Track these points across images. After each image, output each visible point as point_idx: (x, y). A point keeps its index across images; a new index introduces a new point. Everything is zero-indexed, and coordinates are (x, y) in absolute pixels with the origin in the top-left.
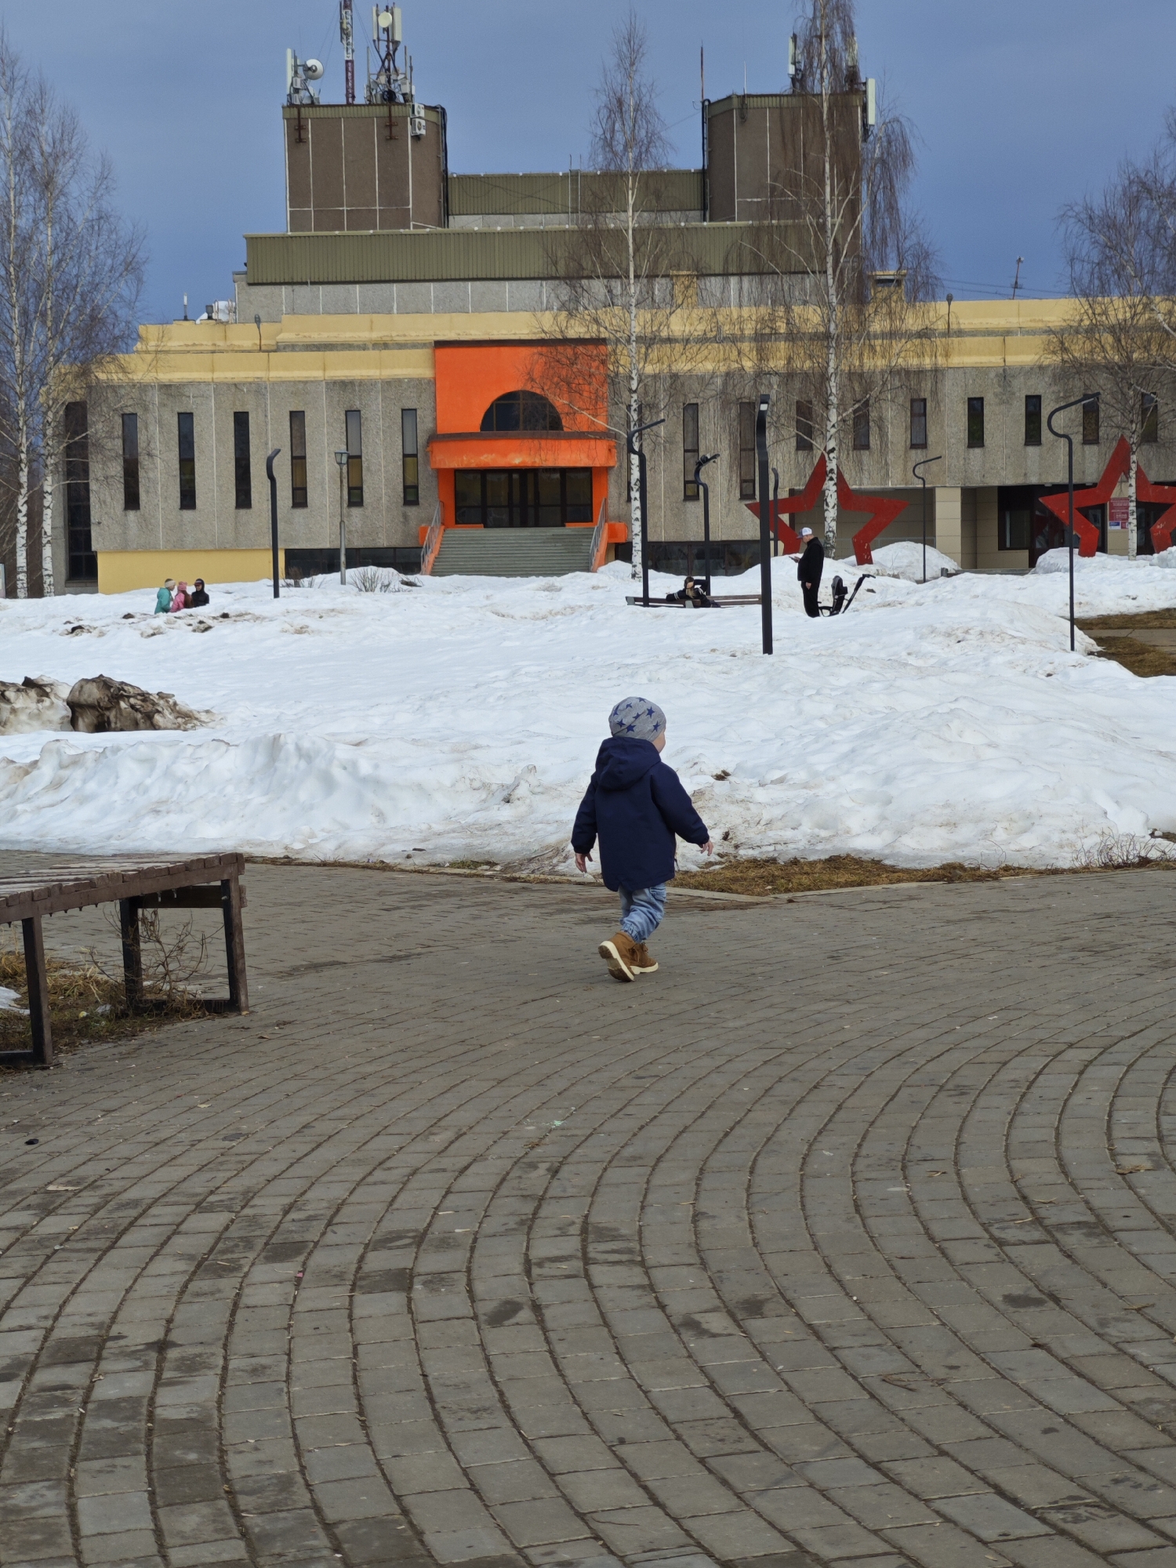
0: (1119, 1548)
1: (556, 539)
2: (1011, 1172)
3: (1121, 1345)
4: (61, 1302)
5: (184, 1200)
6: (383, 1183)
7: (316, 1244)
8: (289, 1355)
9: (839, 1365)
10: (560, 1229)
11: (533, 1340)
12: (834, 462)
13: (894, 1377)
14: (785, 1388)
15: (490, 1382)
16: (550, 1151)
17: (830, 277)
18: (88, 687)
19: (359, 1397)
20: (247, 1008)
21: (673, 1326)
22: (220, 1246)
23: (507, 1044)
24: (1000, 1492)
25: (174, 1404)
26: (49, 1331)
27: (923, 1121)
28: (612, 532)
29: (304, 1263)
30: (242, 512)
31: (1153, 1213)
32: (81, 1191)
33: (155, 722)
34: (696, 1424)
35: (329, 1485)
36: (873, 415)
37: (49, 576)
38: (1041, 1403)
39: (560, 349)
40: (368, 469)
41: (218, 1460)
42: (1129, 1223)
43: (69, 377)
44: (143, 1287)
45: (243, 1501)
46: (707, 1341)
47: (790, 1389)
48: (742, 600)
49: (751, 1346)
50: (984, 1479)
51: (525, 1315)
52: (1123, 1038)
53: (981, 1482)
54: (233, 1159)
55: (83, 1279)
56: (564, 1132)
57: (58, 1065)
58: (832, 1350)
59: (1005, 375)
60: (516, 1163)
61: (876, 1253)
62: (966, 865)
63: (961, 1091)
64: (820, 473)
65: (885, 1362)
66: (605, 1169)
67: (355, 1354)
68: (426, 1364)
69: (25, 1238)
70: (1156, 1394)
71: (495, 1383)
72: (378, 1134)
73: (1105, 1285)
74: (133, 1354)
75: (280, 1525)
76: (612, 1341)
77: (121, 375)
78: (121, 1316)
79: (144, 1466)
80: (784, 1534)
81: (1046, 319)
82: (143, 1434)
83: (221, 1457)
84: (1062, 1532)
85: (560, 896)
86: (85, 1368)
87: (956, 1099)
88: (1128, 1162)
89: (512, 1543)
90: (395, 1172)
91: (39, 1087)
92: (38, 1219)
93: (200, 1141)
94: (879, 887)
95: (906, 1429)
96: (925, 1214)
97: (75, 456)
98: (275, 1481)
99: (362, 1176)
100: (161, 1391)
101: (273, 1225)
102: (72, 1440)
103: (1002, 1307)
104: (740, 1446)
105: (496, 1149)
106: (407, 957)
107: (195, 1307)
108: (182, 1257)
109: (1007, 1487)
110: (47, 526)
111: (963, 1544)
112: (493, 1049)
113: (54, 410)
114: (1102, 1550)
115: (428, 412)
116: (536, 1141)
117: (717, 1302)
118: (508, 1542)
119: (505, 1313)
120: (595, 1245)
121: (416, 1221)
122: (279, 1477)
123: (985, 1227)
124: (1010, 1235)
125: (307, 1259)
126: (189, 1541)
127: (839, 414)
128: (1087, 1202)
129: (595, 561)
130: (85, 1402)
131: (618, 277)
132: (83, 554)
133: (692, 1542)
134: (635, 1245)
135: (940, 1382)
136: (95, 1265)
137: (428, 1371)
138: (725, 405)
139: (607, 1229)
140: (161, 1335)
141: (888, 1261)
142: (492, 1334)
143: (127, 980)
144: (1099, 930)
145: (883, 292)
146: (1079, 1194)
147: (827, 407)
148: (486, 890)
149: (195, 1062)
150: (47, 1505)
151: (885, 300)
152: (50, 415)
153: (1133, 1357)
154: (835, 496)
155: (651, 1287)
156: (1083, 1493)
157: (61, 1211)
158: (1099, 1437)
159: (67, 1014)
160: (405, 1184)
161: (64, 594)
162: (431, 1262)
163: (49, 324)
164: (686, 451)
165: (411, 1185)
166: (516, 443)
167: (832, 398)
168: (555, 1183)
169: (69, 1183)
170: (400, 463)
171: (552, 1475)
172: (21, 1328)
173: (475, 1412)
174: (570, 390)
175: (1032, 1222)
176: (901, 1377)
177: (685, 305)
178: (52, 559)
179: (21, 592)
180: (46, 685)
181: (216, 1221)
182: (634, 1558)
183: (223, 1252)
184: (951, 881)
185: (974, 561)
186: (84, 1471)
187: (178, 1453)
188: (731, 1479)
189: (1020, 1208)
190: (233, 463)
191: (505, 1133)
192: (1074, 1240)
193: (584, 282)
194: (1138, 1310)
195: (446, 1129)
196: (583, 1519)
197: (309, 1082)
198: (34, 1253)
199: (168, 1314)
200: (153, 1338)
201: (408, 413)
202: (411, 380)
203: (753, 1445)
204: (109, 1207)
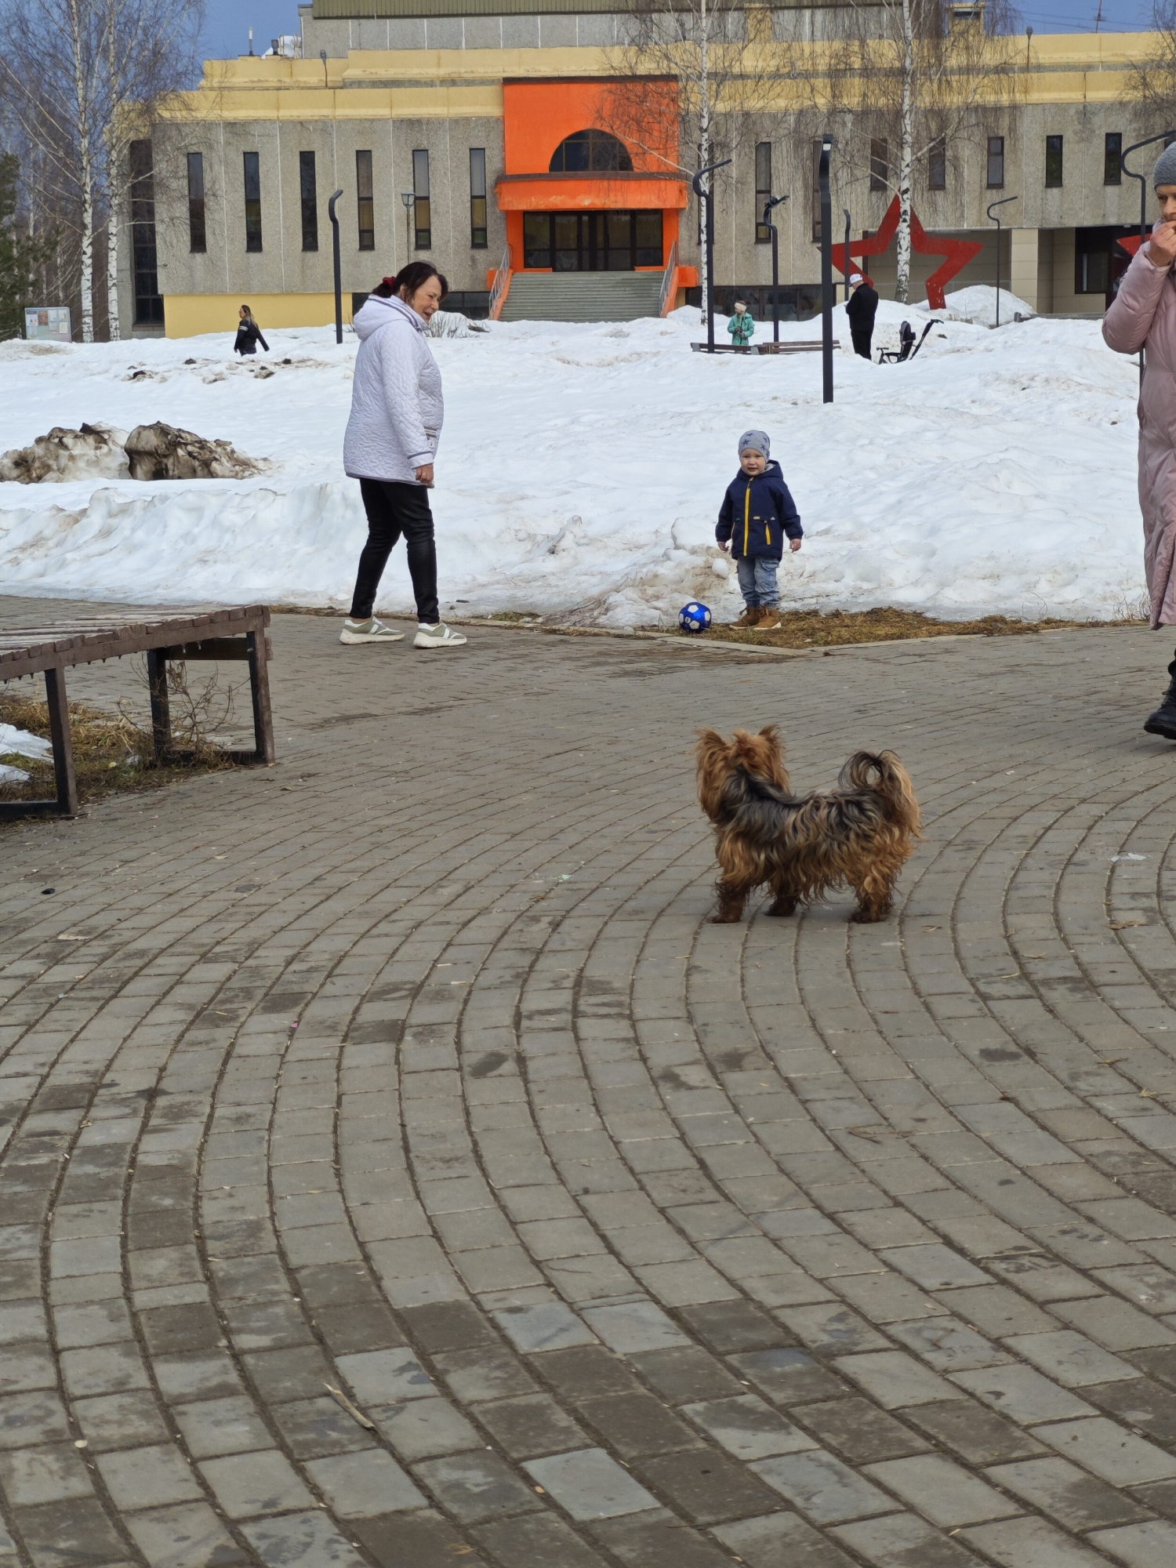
0: (1057, 1297)
1: (625, 283)
2: (1006, 927)
3: (1088, 1099)
4: (59, 1049)
5: (191, 950)
6: (387, 935)
7: (315, 995)
8: (274, 1104)
9: (809, 1118)
10: (553, 982)
11: (513, 1091)
12: (908, 203)
13: (861, 1130)
14: (753, 1139)
15: (466, 1132)
16: (554, 904)
17: (906, 10)
18: (145, 433)
19: (336, 1146)
20: (273, 760)
21: (652, 1078)
22: (221, 996)
23: (525, 798)
24: (948, 1242)
25: (156, 1151)
26: (44, 1078)
27: (927, 876)
28: (683, 276)
29: (300, 1015)
30: (310, 254)
31: (1140, 968)
32: (91, 940)
33: (212, 469)
34: (660, 1174)
35: (295, 1231)
36: (949, 153)
37: (115, 319)
38: (1001, 1155)
39: (630, 86)
40: (436, 212)
41: (192, 1206)
42: (1116, 978)
43: (133, 115)
44: (144, 1035)
45: (212, 1246)
46: (683, 1094)
47: (758, 1141)
48: (806, 347)
49: (725, 1099)
50: (935, 1230)
51: (510, 1066)
52: (1136, 794)
53: (931, 1233)
54: (244, 910)
55: (84, 1028)
56: (570, 886)
57: (83, 815)
58: (804, 1102)
59: (1085, 112)
60: (519, 916)
61: (861, 1007)
62: (1007, 617)
63: (969, 846)
64: (893, 215)
65: (857, 1115)
66: (606, 923)
67: (339, 1103)
68: (407, 1115)
69: (31, 987)
70: (1115, 1147)
71: (471, 1134)
72: (388, 887)
73: (1081, 1040)
74: (123, 1102)
75: (244, 1270)
76: (590, 1093)
77: (184, 113)
78: (116, 1064)
79: (120, 1211)
80: (732, 1282)
81: (1128, 53)
82: (122, 1180)
83: (196, 1203)
84: (1003, 1282)
85: (597, 649)
86: (75, 1115)
87: (962, 855)
88: (1123, 917)
89: (466, 1288)
90: (402, 924)
91: (62, 837)
92: (46, 967)
93: (213, 892)
94: (918, 640)
95: (866, 1180)
96: (915, 969)
97: (139, 197)
98: (244, 1227)
99: (367, 928)
100: (146, 1138)
101: (274, 976)
102: (53, 1185)
103: (977, 1060)
104: (701, 1197)
105: (502, 903)
106: (439, 709)
107: (189, 1056)
108: (182, 1006)
109: (958, 1237)
110: (113, 268)
111: (905, 1292)
112: (512, 802)
113: (117, 149)
114: (1041, 1299)
115: (496, 152)
116: (543, 895)
117: (699, 1055)
118: (462, 1288)
119: (490, 1064)
120: (586, 998)
121: (412, 973)
122: (248, 1223)
123: (972, 982)
124: (995, 990)
125: (304, 1010)
126: (154, 1284)
127: (913, 153)
128: (1076, 958)
129: (665, 305)
130: (71, 1148)
131: (689, 10)
132: (150, 297)
133: (641, 1289)
134: (626, 999)
135: (905, 1135)
136: (97, 1014)
137: (407, 1121)
138: (798, 144)
139: (600, 982)
140: (153, 1084)
141: (872, 1015)
142: (475, 1086)
143: (156, 732)
144: (1129, 684)
145: (960, 25)
146: (1070, 949)
147: (901, 145)
148: (524, 642)
149: (218, 814)
150: (21, 1248)
151: (962, 34)
152: (114, 154)
153: (1098, 1111)
154: (908, 238)
155: (637, 1041)
156: (1028, 1243)
157: (69, 960)
158: (1054, 1188)
159: (97, 765)
160: (408, 937)
161: (130, 338)
162: (425, 1013)
163: (112, 59)
164: (758, 192)
165: (416, 937)
166: (585, 184)
167: (906, 136)
168: (555, 937)
169: (80, 933)
170: (469, 204)
171: (513, 1224)
172: (18, 1075)
173: (448, 1161)
174: (640, 130)
175: (1019, 977)
176: (868, 1130)
177: (757, 39)
178: (119, 302)
179: (87, 336)
180: (103, 432)
181: (217, 972)
182: (582, 1305)
183: (223, 1002)
184: (990, 633)
185: (1050, 305)
186: (61, 1215)
187: (154, 1198)
188: (688, 1228)
189: (1010, 964)
190: (299, 203)
191: (512, 886)
192: (1058, 996)
193: (655, 16)
194: (1111, 1064)
195: (455, 881)
196: (538, 1266)
197: (325, 835)
198: (39, 1001)
199: (161, 1063)
200: (144, 1086)
201: (477, 152)
202: (479, 118)
203: (713, 1195)
204: (116, 957)
